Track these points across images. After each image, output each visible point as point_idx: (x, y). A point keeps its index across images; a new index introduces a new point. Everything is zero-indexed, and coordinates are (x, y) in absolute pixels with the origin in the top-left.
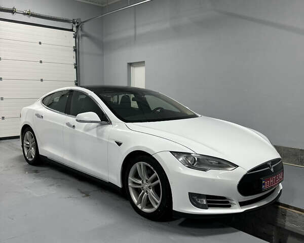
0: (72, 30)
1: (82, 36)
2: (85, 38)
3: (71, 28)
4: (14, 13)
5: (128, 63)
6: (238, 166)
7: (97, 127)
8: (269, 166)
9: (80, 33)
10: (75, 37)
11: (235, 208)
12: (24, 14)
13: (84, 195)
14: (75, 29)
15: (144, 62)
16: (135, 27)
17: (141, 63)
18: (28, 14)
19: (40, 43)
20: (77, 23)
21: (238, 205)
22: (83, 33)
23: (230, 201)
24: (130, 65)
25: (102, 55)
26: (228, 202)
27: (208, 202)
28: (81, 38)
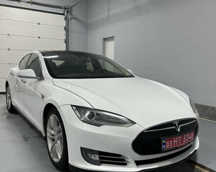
0: (63, 14)
1: (71, 18)
2: (73, 21)
3: (63, 13)
4: (19, 2)
5: (104, 39)
6: (135, 123)
7: (36, 82)
8: (175, 125)
9: (70, 16)
10: (66, 19)
11: (131, 167)
12: (28, 2)
13: (24, 140)
14: (66, 14)
15: (114, 37)
16: (109, 10)
17: (112, 38)
18: (30, 2)
19: (39, 24)
20: (67, 9)
21: (133, 164)
22: (72, 17)
23: (126, 159)
24: (105, 39)
25: (87, 33)
26: (123, 160)
27: (100, 158)
28: (71, 20)
